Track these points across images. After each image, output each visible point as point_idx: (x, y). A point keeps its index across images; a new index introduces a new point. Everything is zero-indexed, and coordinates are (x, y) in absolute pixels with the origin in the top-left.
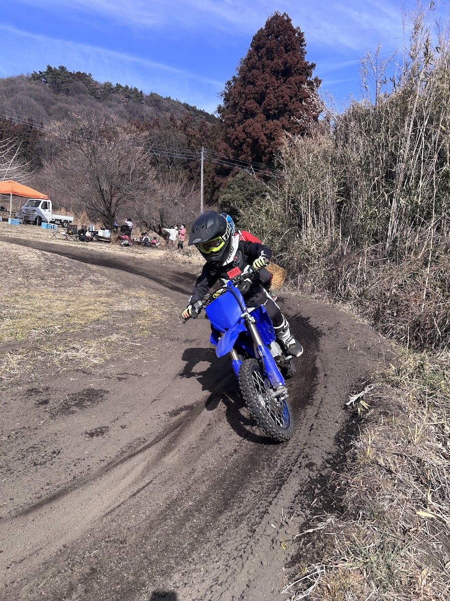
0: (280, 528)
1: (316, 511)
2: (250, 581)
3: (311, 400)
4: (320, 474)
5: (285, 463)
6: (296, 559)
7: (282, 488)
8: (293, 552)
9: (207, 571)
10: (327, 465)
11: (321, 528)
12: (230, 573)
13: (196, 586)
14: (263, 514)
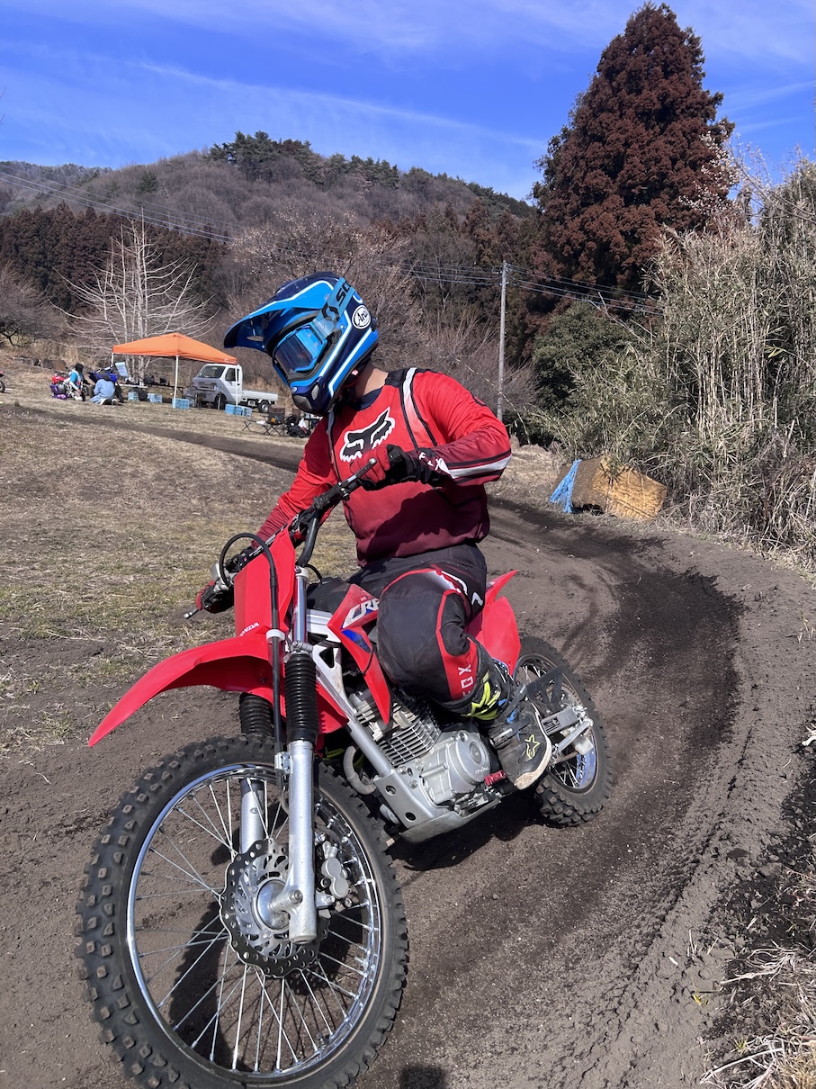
0: (688, 966)
1: (756, 941)
2: (636, 1055)
3: (728, 734)
4: (760, 873)
5: (684, 847)
6: (722, 1026)
7: (685, 894)
8: (716, 1010)
9: (550, 1031)
10: (772, 857)
11: (770, 973)
12: (596, 1038)
13: (532, 1055)
14: (649, 938)
